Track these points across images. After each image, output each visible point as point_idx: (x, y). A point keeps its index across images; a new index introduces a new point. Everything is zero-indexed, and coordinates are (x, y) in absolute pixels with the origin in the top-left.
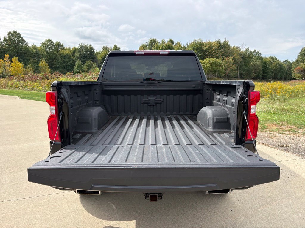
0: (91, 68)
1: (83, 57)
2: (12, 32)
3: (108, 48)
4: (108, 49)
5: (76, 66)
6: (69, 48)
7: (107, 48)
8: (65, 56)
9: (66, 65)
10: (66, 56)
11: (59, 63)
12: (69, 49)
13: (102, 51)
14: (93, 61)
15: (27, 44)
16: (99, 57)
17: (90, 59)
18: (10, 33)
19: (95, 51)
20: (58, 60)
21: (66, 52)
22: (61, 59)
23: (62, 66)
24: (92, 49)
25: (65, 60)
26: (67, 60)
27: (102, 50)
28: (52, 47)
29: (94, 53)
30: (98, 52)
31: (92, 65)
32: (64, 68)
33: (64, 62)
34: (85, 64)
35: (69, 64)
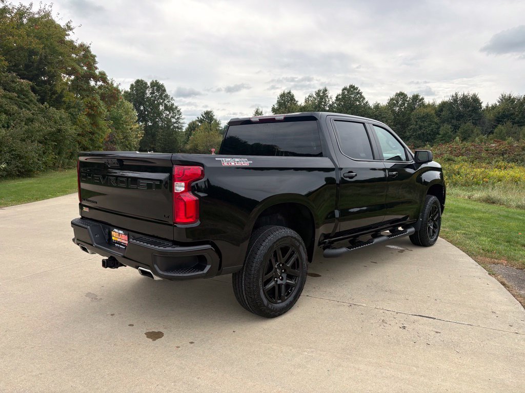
0: (469, 136)
1: (456, 118)
2: (348, 87)
3: (512, 97)
4: (514, 98)
5: (439, 134)
6: (434, 102)
7: (510, 97)
8: (423, 117)
9: (423, 133)
10: (426, 117)
11: (411, 129)
12: (433, 105)
13: (498, 104)
14: (475, 124)
15: (367, 102)
16: (491, 116)
17: (470, 120)
18: (344, 89)
19: (484, 105)
20: (411, 125)
21: (425, 110)
22: (415, 123)
23: (416, 135)
24: (476, 100)
25: (422, 124)
26: (426, 124)
27: (499, 102)
28: (404, 104)
29: (481, 108)
30: (490, 106)
31: (472, 132)
32: (418, 137)
33: (420, 128)
34: (458, 129)
35: (428, 130)
